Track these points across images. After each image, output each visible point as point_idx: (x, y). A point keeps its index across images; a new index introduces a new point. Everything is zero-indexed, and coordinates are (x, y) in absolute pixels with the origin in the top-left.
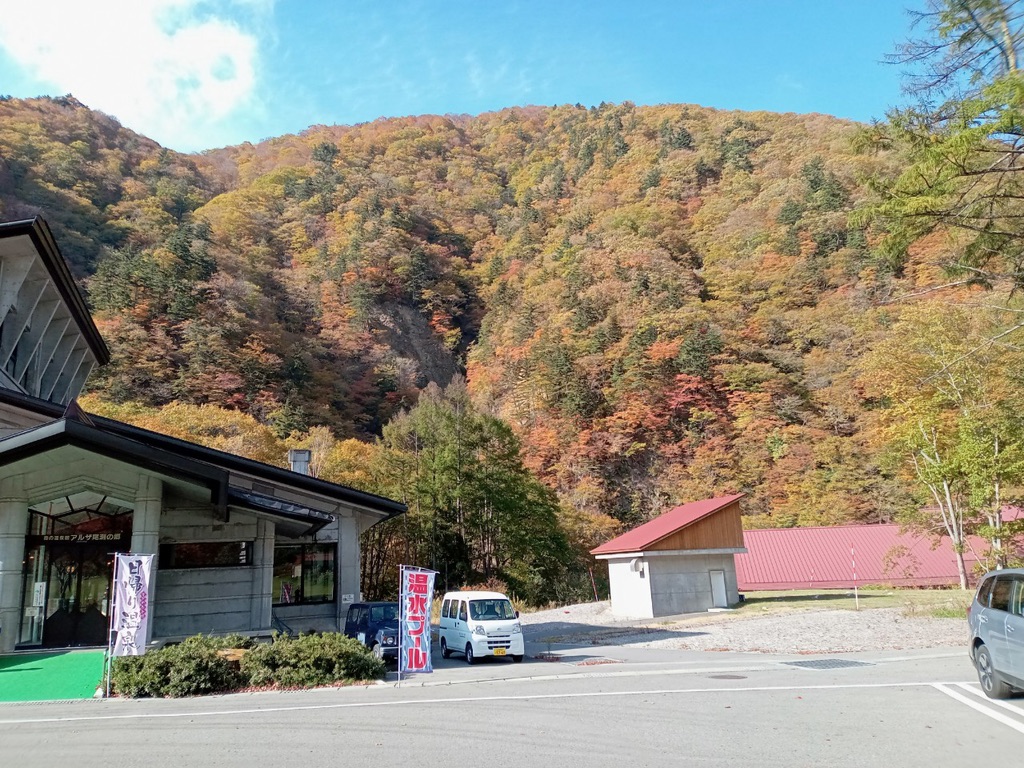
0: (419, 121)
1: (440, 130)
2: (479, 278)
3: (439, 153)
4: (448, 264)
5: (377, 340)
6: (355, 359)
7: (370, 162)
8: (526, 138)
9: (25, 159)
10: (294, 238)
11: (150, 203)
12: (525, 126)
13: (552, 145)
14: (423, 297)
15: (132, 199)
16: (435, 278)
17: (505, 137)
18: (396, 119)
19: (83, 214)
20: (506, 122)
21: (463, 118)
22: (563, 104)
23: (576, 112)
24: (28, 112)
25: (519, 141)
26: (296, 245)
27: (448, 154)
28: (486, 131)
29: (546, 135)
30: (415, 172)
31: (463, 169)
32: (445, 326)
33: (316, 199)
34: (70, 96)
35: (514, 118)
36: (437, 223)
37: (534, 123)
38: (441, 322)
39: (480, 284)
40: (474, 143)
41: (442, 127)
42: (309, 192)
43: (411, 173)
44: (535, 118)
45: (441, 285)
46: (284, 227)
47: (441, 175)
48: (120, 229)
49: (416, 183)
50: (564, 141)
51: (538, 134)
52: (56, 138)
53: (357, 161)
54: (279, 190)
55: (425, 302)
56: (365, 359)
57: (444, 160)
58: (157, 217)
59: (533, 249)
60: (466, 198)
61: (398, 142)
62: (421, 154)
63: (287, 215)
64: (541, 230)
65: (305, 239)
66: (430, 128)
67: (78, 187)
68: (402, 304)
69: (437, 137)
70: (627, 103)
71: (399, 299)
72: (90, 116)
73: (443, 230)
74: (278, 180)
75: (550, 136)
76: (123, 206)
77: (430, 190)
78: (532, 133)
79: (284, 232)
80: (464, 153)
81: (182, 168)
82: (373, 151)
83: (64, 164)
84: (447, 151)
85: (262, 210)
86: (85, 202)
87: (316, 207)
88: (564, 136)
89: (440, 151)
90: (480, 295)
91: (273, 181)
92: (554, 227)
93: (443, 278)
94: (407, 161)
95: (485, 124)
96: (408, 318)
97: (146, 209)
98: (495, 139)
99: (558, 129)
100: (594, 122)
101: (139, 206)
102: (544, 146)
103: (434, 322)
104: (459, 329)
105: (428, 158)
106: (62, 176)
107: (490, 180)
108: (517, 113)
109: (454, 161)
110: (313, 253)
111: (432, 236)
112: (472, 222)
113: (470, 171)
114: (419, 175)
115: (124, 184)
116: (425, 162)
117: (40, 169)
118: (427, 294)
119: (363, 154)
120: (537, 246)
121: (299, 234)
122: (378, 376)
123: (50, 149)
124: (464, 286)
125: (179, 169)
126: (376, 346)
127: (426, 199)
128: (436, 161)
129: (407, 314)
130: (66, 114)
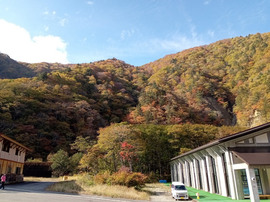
0: (194, 49)
1: (201, 50)
2: (229, 87)
3: (202, 56)
4: (218, 84)
5: (205, 107)
6: (201, 112)
7: (185, 61)
8: (226, 48)
9: (113, 73)
10: (173, 83)
11: (139, 79)
12: (225, 44)
13: (236, 48)
14: (215, 94)
15: (135, 79)
16: (217, 88)
17: (219, 49)
18: (188, 50)
19: (127, 83)
20: (219, 45)
21: (205, 46)
22: (235, 37)
23: (241, 38)
24: (109, 63)
25: (224, 49)
26: (174, 84)
27: (205, 56)
28: (213, 48)
29: (233, 46)
30: (198, 62)
31: (211, 59)
32: (222, 101)
33: (176, 72)
34: (114, 58)
35: (221, 43)
36: (210, 74)
37: (228, 43)
38: (221, 100)
39: (230, 88)
40: (210, 51)
41: (201, 49)
42: (174, 71)
43: (197, 62)
44: (227, 42)
45: (219, 90)
46: (170, 80)
47: (205, 61)
48: (135, 86)
49: (199, 64)
50: (240, 47)
51: (230, 46)
52: (116, 68)
53: (182, 62)
54: (166, 72)
55: (215, 95)
56: (203, 112)
57: (204, 57)
58: (142, 82)
59: (245, 77)
60: (215, 66)
61: (191, 55)
62: (198, 57)
63: (169, 77)
64: (245, 71)
65: (176, 83)
66: (198, 50)
67: (124, 77)
68: (208, 96)
69: (201, 52)
70: (258, 33)
71: (207, 95)
72: (119, 62)
73: (212, 75)
74: (165, 69)
75: (234, 46)
76: (134, 81)
77: (204, 66)
78: (228, 46)
79: (170, 82)
80: (209, 55)
81: (142, 70)
82: (184, 58)
83: (120, 73)
84: (204, 55)
85: (164, 77)
86: (127, 81)
87: (176, 74)
88: (239, 45)
89: (202, 55)
90: (231, 92)
91: (164, 70)
92: (250, 70)
93: (219, 88)
94: (195, 59)
95: (212, 47)
96: (210, 100)
97: (139, 81)
98: (217, 50)
99: (237, 43)
100: (248, 40)
101: (137, 80)
102: (233, 49)
103: (219, 101)
104: (227, 102)
105: (200, 58)
106: (120, 75)
107: (220, 60)
108: (222, 42)
109: (207, 57)
110: (179, 86)
111: (210, 77)
112: (219, 72)
113: (213, 59)
114: (200, 62)
115: (133, 76)
116: (200, 59)
117: (116, 75)
118: (216, 93)
119: (183, 60)
120: (246, 76)
121: (174, 82)
122: (210, 116)
123: (116, 70)
124: (225, 89)
125: (141, 70)
126: (206, 108)
127: (204, 68)
128: (202, 58)
129: (210, 99)
130: (115, 62)
